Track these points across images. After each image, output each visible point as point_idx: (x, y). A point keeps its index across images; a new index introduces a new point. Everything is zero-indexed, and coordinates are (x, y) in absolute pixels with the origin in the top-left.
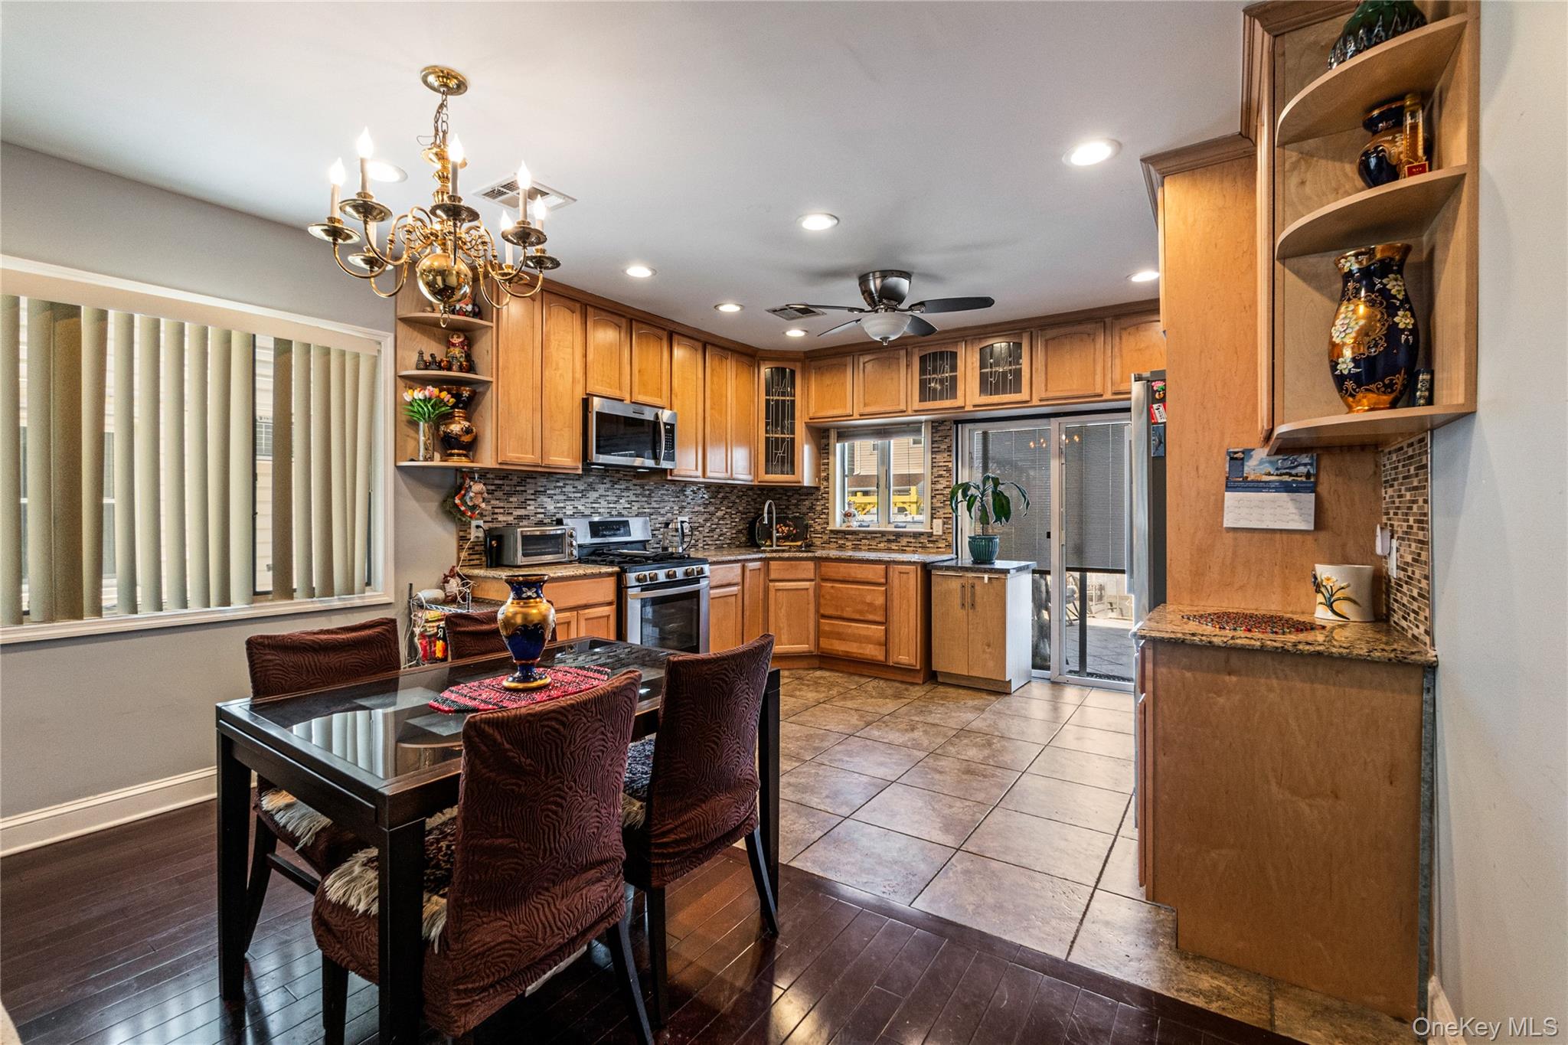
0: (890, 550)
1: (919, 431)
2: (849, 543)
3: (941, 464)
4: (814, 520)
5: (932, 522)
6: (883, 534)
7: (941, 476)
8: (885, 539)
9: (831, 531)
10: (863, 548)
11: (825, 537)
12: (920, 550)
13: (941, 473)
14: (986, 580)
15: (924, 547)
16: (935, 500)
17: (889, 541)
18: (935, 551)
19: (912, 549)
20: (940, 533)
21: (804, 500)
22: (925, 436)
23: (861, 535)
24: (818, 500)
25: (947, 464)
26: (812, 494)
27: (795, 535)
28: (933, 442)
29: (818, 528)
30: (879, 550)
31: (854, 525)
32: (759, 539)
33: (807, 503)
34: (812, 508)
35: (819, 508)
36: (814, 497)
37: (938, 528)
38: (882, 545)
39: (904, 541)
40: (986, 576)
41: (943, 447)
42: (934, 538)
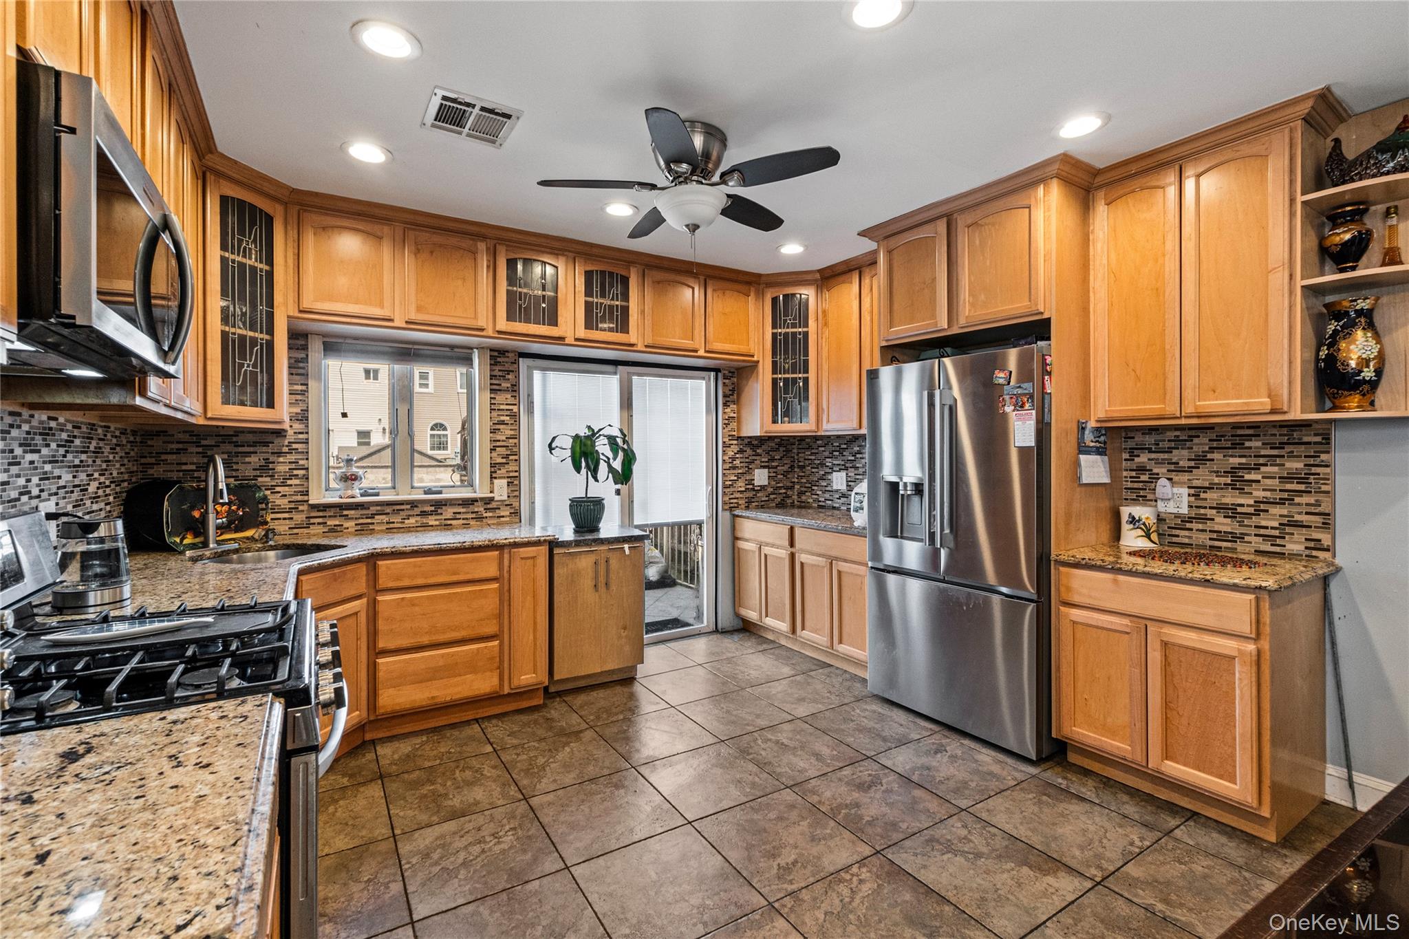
0: (425, 527)
1: (468, 361)
2: (350, 524)
3: (502, 407)
4: (271, 488)
5: (492, 483)
6: (413, 504)
7: (502, 423)
8: (417, 511)
9: (313, 507)
10: (377, 528)
11: (299, 518)
12: (472, 523)
13: (502, 418)
14: (627, 552)
15: (480, 518)
16: (494, 454)
17: (424, 514)
18: (495, 521)
19: (461, 522)
20: (505, 497)
21: (249, 454)
22: (478, 368)
23: (373, 509)
24: (279, 454)
25: (510, 407)
26: (266, 444)
27: (241, 519)
28: (492, 377)
29: (283, 503)
30: (409, 530)
31: (355, 494)
32: (170, 534)
33: (253, 459)
34: (266, 468)
35: (282, 468)
36: (271, 448)
37: (501, 490)
38: (412, 521)
39: (449, 512)
40: (626, 546)
41: (505, 385)
42: (493, 505)
